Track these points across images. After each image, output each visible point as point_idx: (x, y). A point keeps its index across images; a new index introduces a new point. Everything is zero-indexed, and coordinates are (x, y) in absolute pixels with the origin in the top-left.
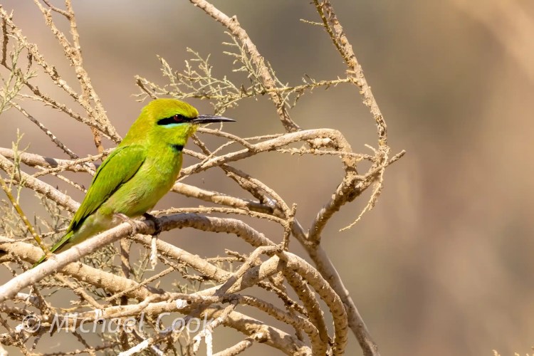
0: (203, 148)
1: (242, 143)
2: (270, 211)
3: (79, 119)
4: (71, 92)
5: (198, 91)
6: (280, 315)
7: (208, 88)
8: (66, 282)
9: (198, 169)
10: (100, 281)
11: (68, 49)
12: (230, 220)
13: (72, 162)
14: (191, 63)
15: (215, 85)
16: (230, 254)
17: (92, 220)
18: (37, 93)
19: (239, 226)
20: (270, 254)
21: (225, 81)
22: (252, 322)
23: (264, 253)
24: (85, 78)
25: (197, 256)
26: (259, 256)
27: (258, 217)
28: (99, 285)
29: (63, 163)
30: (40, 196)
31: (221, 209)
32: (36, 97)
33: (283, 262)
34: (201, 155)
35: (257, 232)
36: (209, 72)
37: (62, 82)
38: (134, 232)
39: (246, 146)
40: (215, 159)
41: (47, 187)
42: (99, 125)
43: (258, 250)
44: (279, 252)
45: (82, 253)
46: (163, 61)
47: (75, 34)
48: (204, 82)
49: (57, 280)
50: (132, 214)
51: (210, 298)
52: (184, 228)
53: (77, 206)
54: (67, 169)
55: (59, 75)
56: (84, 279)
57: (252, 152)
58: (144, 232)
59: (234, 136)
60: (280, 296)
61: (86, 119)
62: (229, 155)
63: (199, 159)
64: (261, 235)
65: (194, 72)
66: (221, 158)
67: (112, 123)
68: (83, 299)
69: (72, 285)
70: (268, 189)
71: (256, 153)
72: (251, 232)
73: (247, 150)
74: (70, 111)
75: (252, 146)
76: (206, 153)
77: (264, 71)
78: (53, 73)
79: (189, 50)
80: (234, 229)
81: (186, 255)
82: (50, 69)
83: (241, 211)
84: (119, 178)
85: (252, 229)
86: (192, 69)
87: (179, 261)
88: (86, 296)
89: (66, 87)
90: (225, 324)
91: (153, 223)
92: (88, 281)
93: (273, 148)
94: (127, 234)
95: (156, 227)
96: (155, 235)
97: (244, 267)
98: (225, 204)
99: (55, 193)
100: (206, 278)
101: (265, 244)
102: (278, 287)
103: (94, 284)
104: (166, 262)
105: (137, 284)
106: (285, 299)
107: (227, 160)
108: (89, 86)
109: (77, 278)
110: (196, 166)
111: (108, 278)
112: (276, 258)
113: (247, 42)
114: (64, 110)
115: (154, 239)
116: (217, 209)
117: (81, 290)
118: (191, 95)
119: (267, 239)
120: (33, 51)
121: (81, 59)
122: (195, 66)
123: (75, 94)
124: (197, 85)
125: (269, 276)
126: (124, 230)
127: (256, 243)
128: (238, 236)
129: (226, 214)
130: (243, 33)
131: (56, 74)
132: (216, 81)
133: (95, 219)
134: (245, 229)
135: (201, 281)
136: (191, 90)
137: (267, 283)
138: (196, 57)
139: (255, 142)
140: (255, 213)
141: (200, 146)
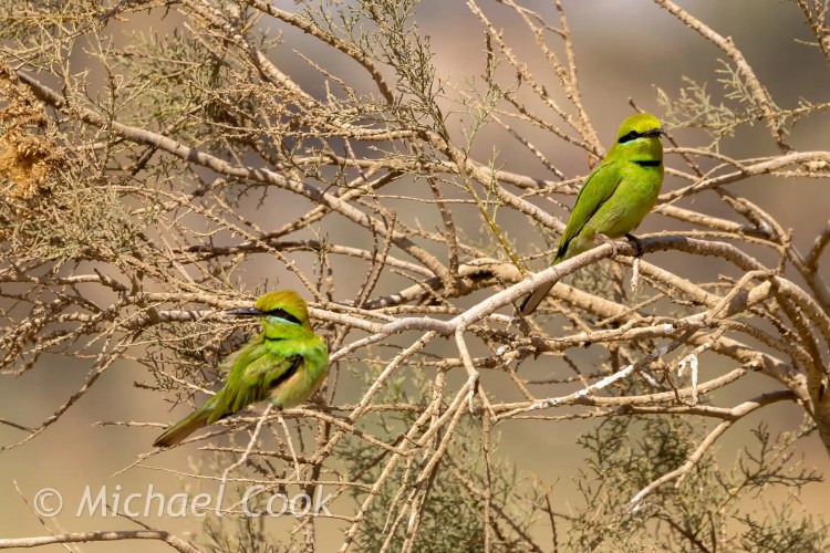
0: (697, 170)
1: (735, 165)
2: (766, 236)
3: (566, 138)
4: (560, 111)
5: (694, 119)
6: (772, 342)
7: (704, 116)
8: (559, 308)
9: (690, 192)
10: (591, 306)
11: (559, 69)
12: (718, 243)
13: (560, 184)
14: (686, 92)
15: (712, 112)
16: (723, 280)
17: (575, 243)
18: (523, 111)
19: (727, 250)
20: (761, 279)
21: (722, 108)
22: (744, 349)
23: (754, 278)
24: (575, 98)
25: (686, 280)
26: (750, 280)
27: (753, 242)
28: (590, 310)
29: (550, 185)
30: (534, 223)
31: (715, 234)
32: (523, 117)
33: (775, 287)
34: (695, 178)
35: (747, 256)
36: (706, 101)
37: (551, 101)
38: (615, 252)
39: (739, 169)
40: (707, 182)
41: (533, 208)
42: (587, 145)
43: (749, 275)
44: (771, 278)
45: (560, 273)
46: (660, 91)
47: (570, 54)
48: (701, 110)
49: (549, 305)
50: (613, 235)
51: (697, 322)
52: (669, 251)
53: (563, 227)
54: (554, 191)
55: (549, 93)
56: (574, 303)
57: (745, 175)
58: (625, 253)
59: (726, 158)
60: (774, 323)
61: (573, 139)
62: (721, 178)
63: (692, 181)
64: (753, 260)
65: (689, 100)
66: (714, 180)
67: (602, 144)
68: (575, 325)
69: (565, 310)
70: (764, 214)
71: (749, 176)
72: (741, 256)
73: (740, 172)
74: (557, 130)
75: (746, 168)
76: (700, 176)
77: (760, 94)
78: (542, 93)
79: (685, 78)
80: (722, 253)
81: (676, 280)
82: (539, 89)
83: (736, 236)
84: (598, 198)
85: (743, 253)
86: (688, 98)
87: (668, 285)
88: (579, 321)
89: (554, 106)
90: (712, 348)
91: (635, 244)
92: (578, 306)
93: (767, 171)
94: (609, 255)
95: (640, 249)
96: (637, 256)
97: (733, 292)
98: (721, 229)
99: (542, 214)
100: (696, 303)
101: (756, 269)
102: (773, 314)
103: (585, 309)
104: (655, 286)
105: (628, 309)
106: (778, 326)
107: (719, 182)
108: (579, 105)
109: (568, 303)
110: (688, 188)
111: (599, 302)
112: (767, 284)
113: (743, 64)
114: (551, 129)
115: (637, 260)
116: (711, 233)
117: (574, 316)
118: (687, 123)
119: (759, 264)
120: (522, 70)
121: (574, 80)
122: (690, 94)
123: (564, 114)
124: (693, 114)
125: (760, 301)
126: (603, 251)
127: (747, 267)
128: (728, 260)
129: (719, 238)
130: (738, 54)
131: (545, 94)
132: (713, 108)
133: (578, 240)
134: (734, 253)
135: (690, 306)
136: (687, 119)
137: (760, 310)
138: (692, 86)
139: (749, 164)
140: (750, 238)
141: (694, 168)
